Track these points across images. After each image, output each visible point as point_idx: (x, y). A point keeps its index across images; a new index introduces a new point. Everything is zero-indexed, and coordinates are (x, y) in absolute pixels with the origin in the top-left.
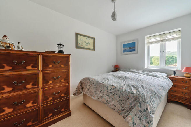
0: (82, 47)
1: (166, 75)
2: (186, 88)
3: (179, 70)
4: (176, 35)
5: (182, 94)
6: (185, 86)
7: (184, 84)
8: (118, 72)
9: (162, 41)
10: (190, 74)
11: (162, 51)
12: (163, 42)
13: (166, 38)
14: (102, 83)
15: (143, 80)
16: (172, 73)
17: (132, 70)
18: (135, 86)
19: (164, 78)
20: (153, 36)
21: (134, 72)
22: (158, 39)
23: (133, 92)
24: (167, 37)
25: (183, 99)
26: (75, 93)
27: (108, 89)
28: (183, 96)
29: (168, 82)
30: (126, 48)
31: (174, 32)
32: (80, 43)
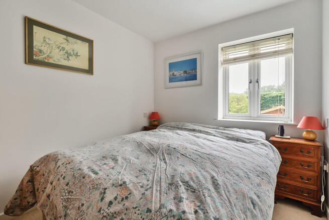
0: (51, 61)
1: (263, 134)
2: (308, 166)
3: (289, 123)
4: (282, 46)
5: (300, 180)
6: (307, 162)
7: (304, 156)
8: (157, 130)
9: (253, 57)
10: (313, 133)
11: (254, 80)
12: (256, 61)
13: (262, 52)
14: (89, 177)
15: (215, 157)
16: (277, 130)
17: (189, 124)
18: (192, 183)
19: (263, 144)
20: (234, 46)
21: (194, 130)
22: (245, 52)
23: (184, 212)
24: (264, 49)
25: (302, 192)
26: (11, 208)
27: (102, 199)
28: (303, 186)
29: (272, 155)
30: (176, 73)
31: (278, 38)
32: (42, 48)
